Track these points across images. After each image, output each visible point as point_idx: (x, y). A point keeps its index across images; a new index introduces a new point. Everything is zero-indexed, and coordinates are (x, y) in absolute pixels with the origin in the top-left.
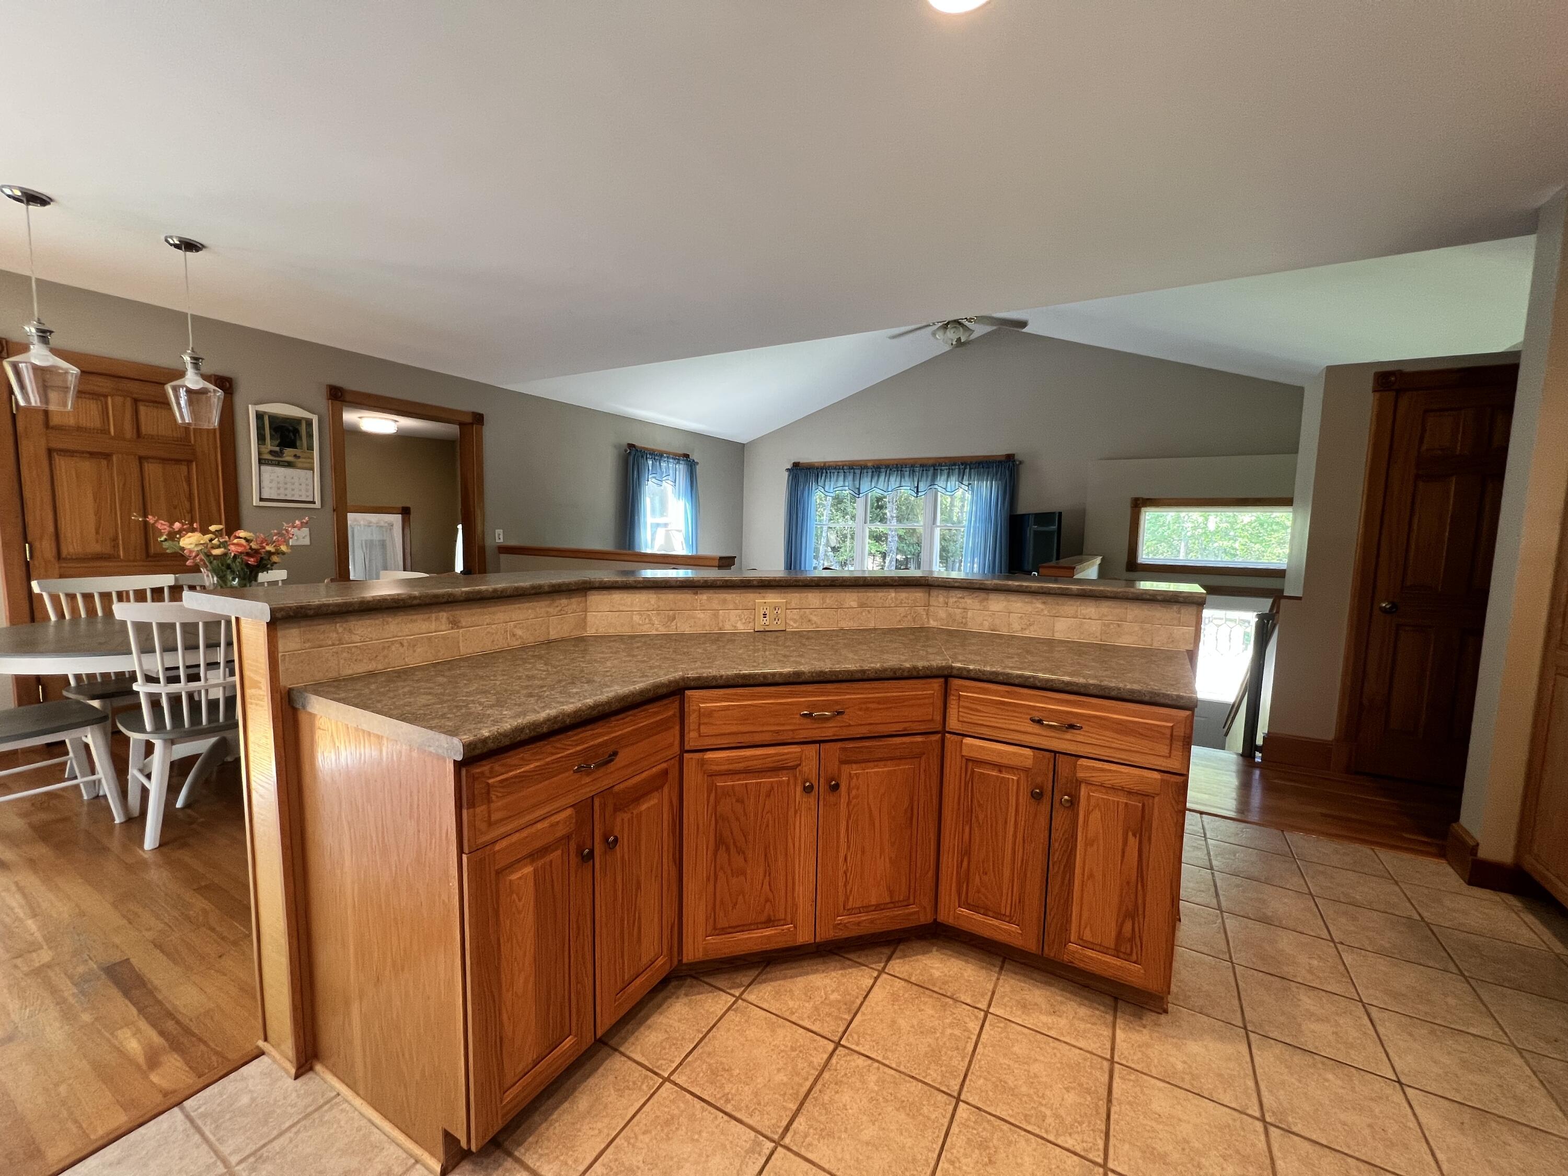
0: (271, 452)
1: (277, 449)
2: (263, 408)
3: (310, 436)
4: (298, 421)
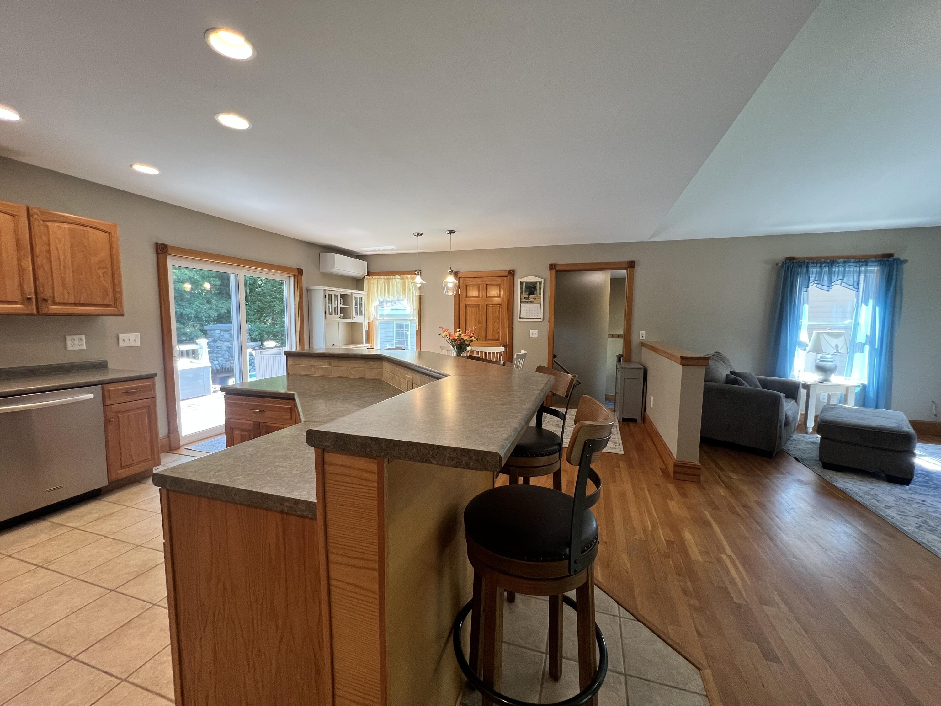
0: (525, 298)
1: (527, 296)
2: (522, 280)
3: (540, 288)
4: (536, 283)
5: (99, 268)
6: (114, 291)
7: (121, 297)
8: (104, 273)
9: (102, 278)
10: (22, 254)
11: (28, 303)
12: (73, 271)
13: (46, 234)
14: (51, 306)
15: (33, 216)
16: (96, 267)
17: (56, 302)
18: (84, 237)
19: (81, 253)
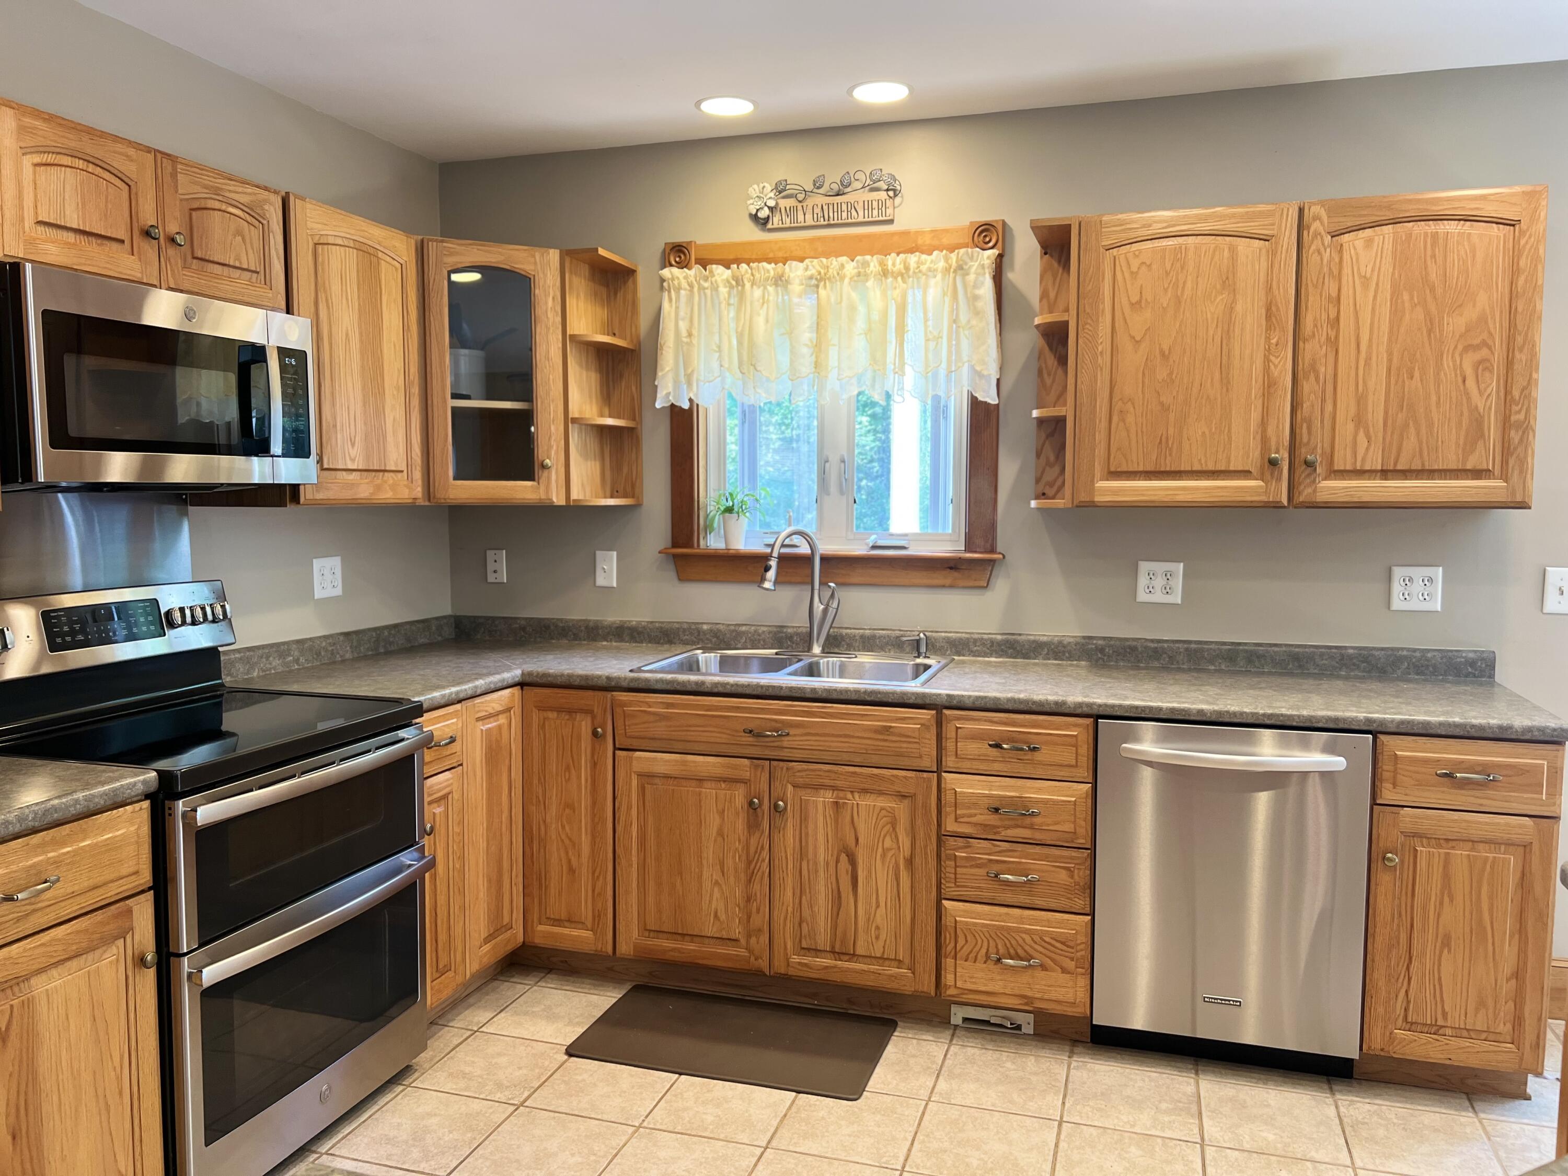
5: (1467, 349)
6: (1506, 423)
7: (1525, 442)
8: (1477, 365)
9: (1471, 383)
10: (1274, 341)
11: (1272, 474)
12: (1389, 370)
13: (1336, 272)
14: (1325, 479)
15: (1309, 228)
16: (1456, 347)
17: (1336, 468)
18: (1433, 256)
19: (1419, 309)
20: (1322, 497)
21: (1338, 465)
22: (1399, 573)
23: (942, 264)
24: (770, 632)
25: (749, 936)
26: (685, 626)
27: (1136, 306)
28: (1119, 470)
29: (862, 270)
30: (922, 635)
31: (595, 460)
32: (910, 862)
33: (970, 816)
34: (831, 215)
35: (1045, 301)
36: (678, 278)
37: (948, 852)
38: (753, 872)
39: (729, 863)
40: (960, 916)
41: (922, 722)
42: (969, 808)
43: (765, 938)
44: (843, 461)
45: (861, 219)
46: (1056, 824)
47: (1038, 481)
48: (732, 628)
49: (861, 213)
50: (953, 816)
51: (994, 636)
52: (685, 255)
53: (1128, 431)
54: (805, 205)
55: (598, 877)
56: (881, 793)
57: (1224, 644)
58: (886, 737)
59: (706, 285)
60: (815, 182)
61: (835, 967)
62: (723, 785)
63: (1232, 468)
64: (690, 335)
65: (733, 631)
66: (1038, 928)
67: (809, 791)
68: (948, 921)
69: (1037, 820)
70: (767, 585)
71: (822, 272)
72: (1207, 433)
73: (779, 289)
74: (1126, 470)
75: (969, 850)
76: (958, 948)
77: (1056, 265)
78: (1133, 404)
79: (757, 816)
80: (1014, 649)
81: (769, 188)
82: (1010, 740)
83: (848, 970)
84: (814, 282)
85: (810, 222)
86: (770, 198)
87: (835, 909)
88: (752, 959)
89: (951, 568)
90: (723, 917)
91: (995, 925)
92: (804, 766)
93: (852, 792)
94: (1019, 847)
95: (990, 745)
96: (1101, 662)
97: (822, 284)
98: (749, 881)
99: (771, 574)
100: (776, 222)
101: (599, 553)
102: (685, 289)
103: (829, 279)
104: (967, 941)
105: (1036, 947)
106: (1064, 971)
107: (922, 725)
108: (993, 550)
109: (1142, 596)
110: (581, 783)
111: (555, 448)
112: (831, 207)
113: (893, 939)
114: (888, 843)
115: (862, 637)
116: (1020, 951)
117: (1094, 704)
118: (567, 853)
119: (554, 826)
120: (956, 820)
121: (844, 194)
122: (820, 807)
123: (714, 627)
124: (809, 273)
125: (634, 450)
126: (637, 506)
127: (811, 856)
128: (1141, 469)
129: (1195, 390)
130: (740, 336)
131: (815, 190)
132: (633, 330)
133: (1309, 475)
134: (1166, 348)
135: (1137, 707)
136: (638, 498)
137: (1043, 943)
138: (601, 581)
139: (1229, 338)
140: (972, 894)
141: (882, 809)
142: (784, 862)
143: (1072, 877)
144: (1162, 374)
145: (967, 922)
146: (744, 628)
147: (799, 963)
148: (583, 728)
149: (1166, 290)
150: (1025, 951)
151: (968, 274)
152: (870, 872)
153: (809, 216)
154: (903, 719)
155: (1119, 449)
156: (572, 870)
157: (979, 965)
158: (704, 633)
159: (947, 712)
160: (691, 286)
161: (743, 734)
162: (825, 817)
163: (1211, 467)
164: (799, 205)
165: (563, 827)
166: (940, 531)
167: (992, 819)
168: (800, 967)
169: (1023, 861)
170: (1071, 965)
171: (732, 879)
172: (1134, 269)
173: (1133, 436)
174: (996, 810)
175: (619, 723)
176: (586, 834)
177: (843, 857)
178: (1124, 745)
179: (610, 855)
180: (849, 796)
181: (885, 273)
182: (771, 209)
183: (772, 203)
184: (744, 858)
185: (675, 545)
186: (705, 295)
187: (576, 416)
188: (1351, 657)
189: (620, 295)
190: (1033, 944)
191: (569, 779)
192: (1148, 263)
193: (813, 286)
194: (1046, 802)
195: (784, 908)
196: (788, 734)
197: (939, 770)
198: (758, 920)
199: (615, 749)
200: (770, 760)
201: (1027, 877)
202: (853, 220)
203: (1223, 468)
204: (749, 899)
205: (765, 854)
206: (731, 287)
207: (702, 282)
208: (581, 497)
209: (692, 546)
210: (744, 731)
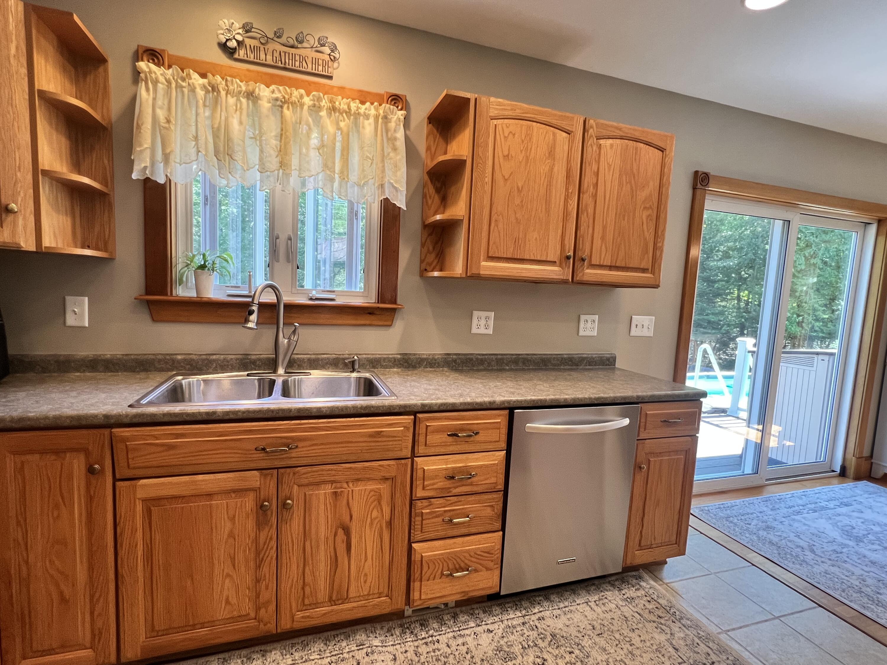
5: (644, 208)
6: (655, 248)
8: (648, 217)
9: (645, 226)
10: (570, 191)
11: (566, 264)
12: (616, 214)
13: (597, 159)
14: (587, 269)
15: (588, 132)
16: (641, 207)
17: (592, 263)
18: (635, 159)
19: (629, 185)
20: (586, 278)
21: (593, 262)
22: (583, 318)
23: (373, 112)
24: (237, 359)
25: (258, 609)
26: (160, 357)
27: (507, 157)
28: (494, 256)
29: (317, 103)
30: (356, 357)
31: (67, 215)
32: (390, 524)
33: (434, 484)
34: (287, 61)
35: (429, 152)
36: (155, 73)
37: (417, 511)
38: (263, 559)
39: (240, 557)
40: (424, 553)
41: (405, 425)
42: (433, 479)
43: (272, 607)
44: (290, 239)
45: (309, 70)
46: (486, 479)
47: (422, 261)
48: (204, 357)
49: (310, 66)
50: (421, 486)
51: (395, 356)
52: (158, 58)
53: (499, 233)
54: (266, 47)
55: (98, 600)
56: (369, 479)
57: (512, 355)
58: (377, 440)
59: (184, 84)
60: (275, 33)
61: (332, 611)
62: (233, 495)
63: (548, 260)
64: (168, 121)
65: (205, 360)
66: (474, 547)
67: (311, 487)
68: (416, 557)
69: (474, 479)
70: (250, 325)
71: (287, 96)
72: (538, 238)
73: (250, 101)
74: (497, 256)
75: (431, 507)
76: (423, 574)
77: (435, 131)
78: (502, 216)
79: (266, 515)
80: (408, 363)
81: (237, 25)
82: (462, 430)
83: (342, 610)
84: (279, 103)
85: (269, 61)
86: (238, 34)
87: (333, 571)
88: (262, 625)
89: (370, 314)
90: (233, 600)
91: (447, 552)
92: (309, 469)
93: (347, 482)
94: (462, 498)
95: (448, 435)
96: (454, 368)
97: (286, 106)
98: (258, 567)
99: (254, 317)
100: (241, 54)
101: (69, 299)
102: (162, 84)
103: (292, 103)
104: (429, 568)
105: (473, 559)
106: (488, 569)
107: (404, 427)
108: (395, 302)
109: (474, 330)
110: (74, 519)
111: (22, 194)
112: (287, 55)
113: (377, 580)
114: (375, 514)
115: (309, 360)
116: (462, 565)
117: (511, 401)
118: (57, 585)
119: (39, 564)
120: (424, 488)
121: (297, 48)
122: (322, 498)
123: (187, 357)
124: (274, 96)
125: (106, 214)
126: (111, 259)
127: (313, 536)
128: (505, 256)
129: (533, 213)
130: (216, 136)
131: (275, 39)
132: (105, 111)
133: (582, 266)
134: (520, 185)
135: (534, 401)
136: (111, 253)
137: (476, 556)
138: (71, 320)
139: (550, 186)
140: (432, 535)
141: (371, 491)
142: (290, 545)
143: (494, 511)
144: (517, 201)
145: (429, 555)
146: (214, 357)
147: (303, 617)
148: (76, 466)
149: (521, 151)
150: (466, 564)
151: (390, 122)
152: (361, 537)
153: (269, 57)
154: (390, 425)
155: (494, 243)
156: (63, 600)
157: (437, 580)
158: (179, 362)
159: (420, 416)
160: (169, 82)
161: (255, 452)
162: (326, 505)
163: (539, 258)
164: (262, 47)
165: (51, 562)
166: (353, 290)
167: (448, 484)
168: (303, 620)
169: (465, 506)
170: (491, 564)
171: (243, 569)
172: (506, 135)
173: (502, 235)
174: (452, 478)
175: (120, 457)
176: (81, 562)
177: (340, 532)
178: (528, 425)
179: (112, 576)
180: (345, 485)
181: (333, 109)
182: (238, 42)
183: (239, 38)
184: (253, 549)
185: (148, 292)
186: (183, 92)
187: (47, 168)
188: (565, 359)
189: (90, 78)
190: (470, 558)
191: (58, 516)
192: (513, 132)
193: (278, 106)
194: (481, 467)
195: (290, 581)
196: (297, 447)
197: (414, 455)
198: (267, 595)
199: (115, 480)
200: (278, 468)
201: (468, 517)
202: (304, 69)
203: (544, 259)
204: (258, 581)
205: (273, 543)
206: (207, 91)
207: (179, 81)
208: (53, 245)
209: (166, 295)
210: (256, 449)
